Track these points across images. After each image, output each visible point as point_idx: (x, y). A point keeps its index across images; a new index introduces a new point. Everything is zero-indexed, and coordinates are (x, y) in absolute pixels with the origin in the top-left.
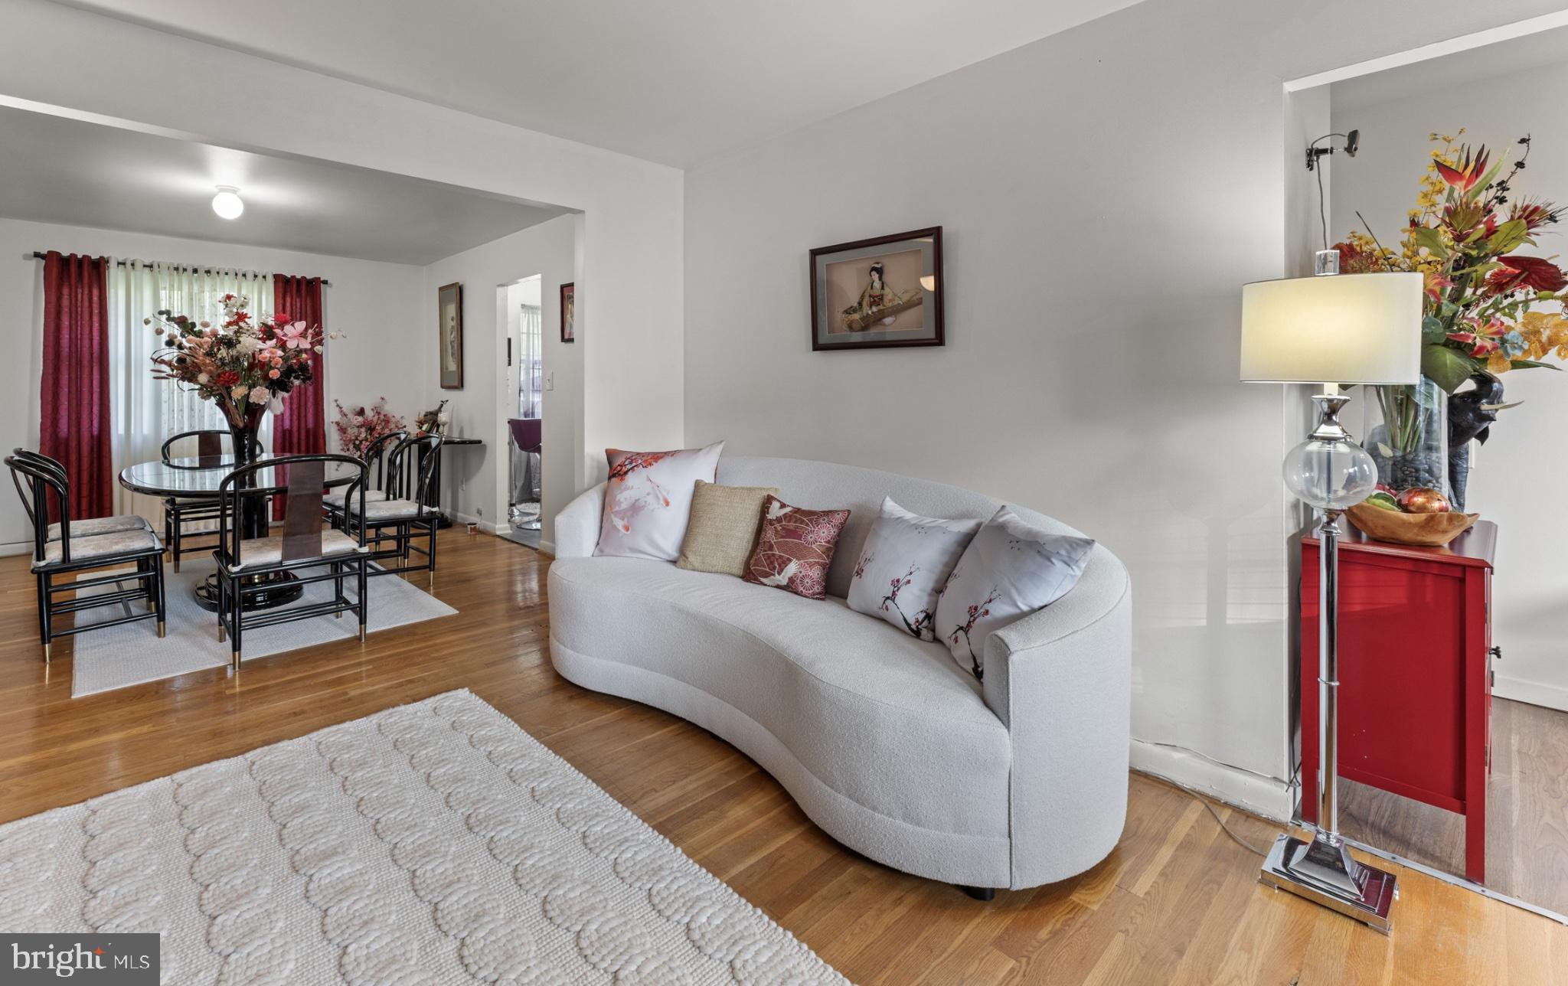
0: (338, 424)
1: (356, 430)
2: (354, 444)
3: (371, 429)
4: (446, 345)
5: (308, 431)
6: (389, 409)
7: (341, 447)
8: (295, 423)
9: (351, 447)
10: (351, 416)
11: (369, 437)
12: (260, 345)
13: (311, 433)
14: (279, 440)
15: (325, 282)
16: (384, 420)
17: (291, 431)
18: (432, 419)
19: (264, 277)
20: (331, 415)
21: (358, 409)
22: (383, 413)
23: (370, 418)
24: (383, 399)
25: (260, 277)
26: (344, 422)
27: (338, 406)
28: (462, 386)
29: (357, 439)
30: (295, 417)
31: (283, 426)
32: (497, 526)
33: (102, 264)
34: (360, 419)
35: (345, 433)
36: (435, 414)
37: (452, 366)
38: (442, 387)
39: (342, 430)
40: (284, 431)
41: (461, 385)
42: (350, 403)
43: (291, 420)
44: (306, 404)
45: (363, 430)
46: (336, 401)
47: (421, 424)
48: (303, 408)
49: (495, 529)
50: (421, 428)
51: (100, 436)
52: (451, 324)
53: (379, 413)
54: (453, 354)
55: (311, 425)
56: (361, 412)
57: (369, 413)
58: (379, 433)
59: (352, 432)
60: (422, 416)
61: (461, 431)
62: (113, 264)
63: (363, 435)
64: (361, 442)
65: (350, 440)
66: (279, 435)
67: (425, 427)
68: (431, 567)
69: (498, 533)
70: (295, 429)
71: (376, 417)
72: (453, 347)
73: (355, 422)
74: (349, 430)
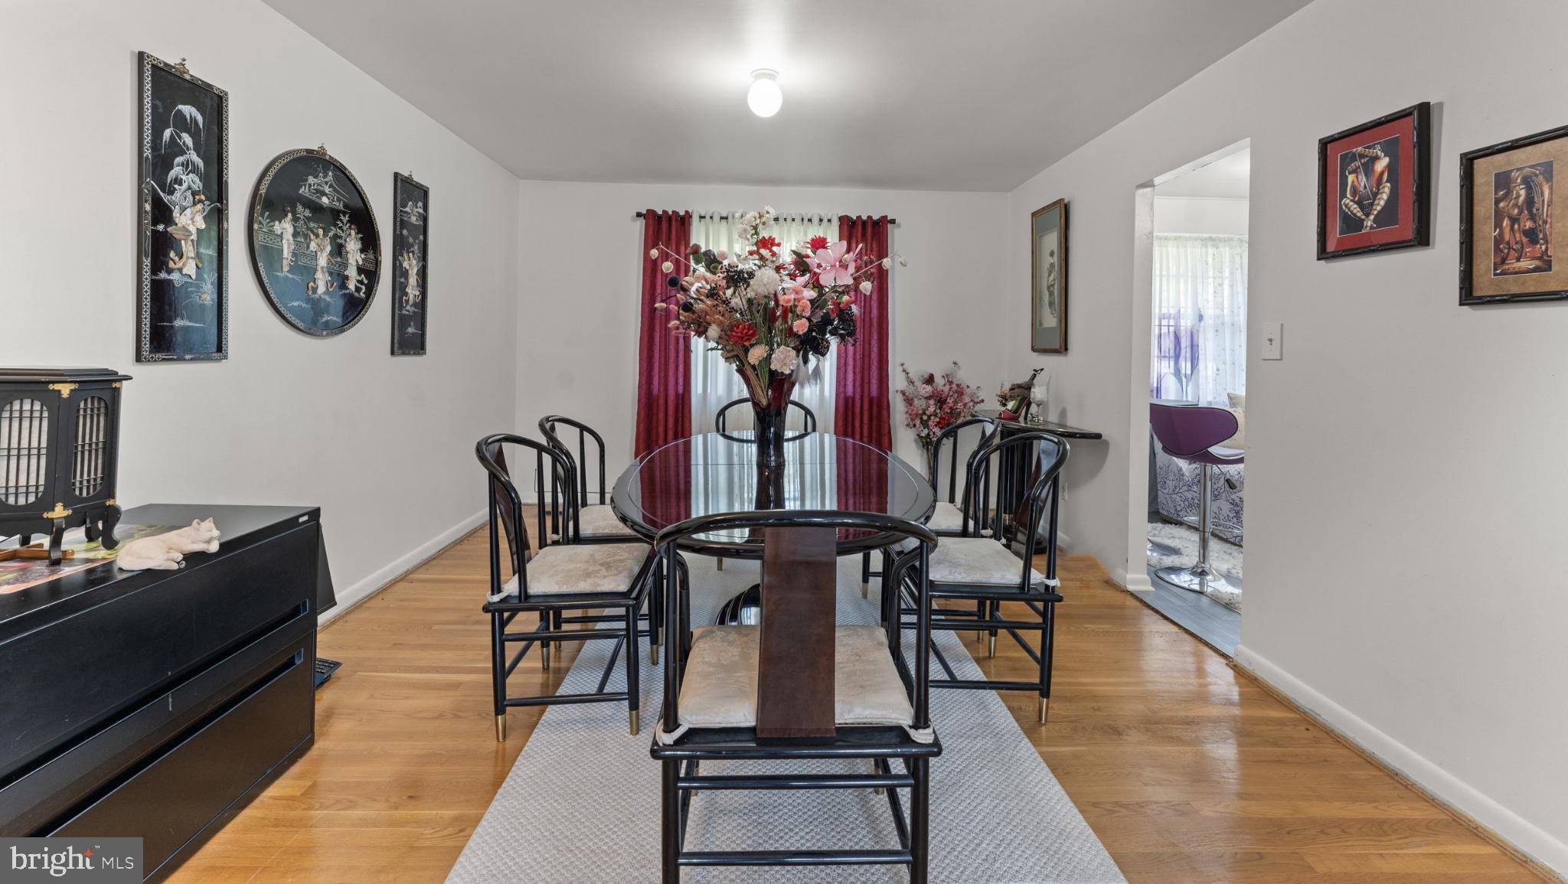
0: (903, 393)
1: (923, 403)
2: (921, 418)
3: (941, 401)
4: (1041, 292)
5: (871, 400)
6: (964, 377)
7: (906, 423)
8: (858, 390)
9: (918, 422)
10: (918, 383)
11: (938, 411)
12: (788, 284)
13: (875, 401)
14: (841, 409)
15: (893, 221)
16: (956, 392)
17: (853, 399)
18: (1022, 393)
19: (829, 221)
20: (897, 382)
21: (926, 376)
22: (956, 382)
23: (940, 388)
24: (955, 363)
25: (825, 220)
26: (910, 390)
27: (904, 371)
28: (1066, 349)
29: (924, 413)
30: (858, 383)
31: (845, 392)
32: (1129, 576)
33: (687, 219)
34: (929, 388)
35: (911, 405)
36: (1028, 387)
37: (1050, 321)
38: (1034, 349)
39: (909, 401)
40: (846, 399)
41: (1063, 348)
42: (918, 370)
43: (854, 386)
44: (870, 368)
45: (932, 402)
46: (902, 365)
47: (1004, 399)
48: (866, 372)
49: (1125, 578)
50: (1004, 405)
51: (683, 395)
52: (1049, 260)
53: (951, 383)
54: (1051, 304)
55: (874, 392)
56: (930, 380)
57: (939, 381)
58: (951, 408)
59: (919, 404)
60: (1007, 387)
61: (1063, 413)
62: (695, 219)
63: (932, 409)
64: (929, 417)
65: (917, 415)
66: (842, 402)
67: (1011, 405)
68: (1044, 688)
69: (1131, 588)
70: (858, 397)
71: (948, 387)
72: (1051, 294)
73: (923, 392)
74: (916, 402)
